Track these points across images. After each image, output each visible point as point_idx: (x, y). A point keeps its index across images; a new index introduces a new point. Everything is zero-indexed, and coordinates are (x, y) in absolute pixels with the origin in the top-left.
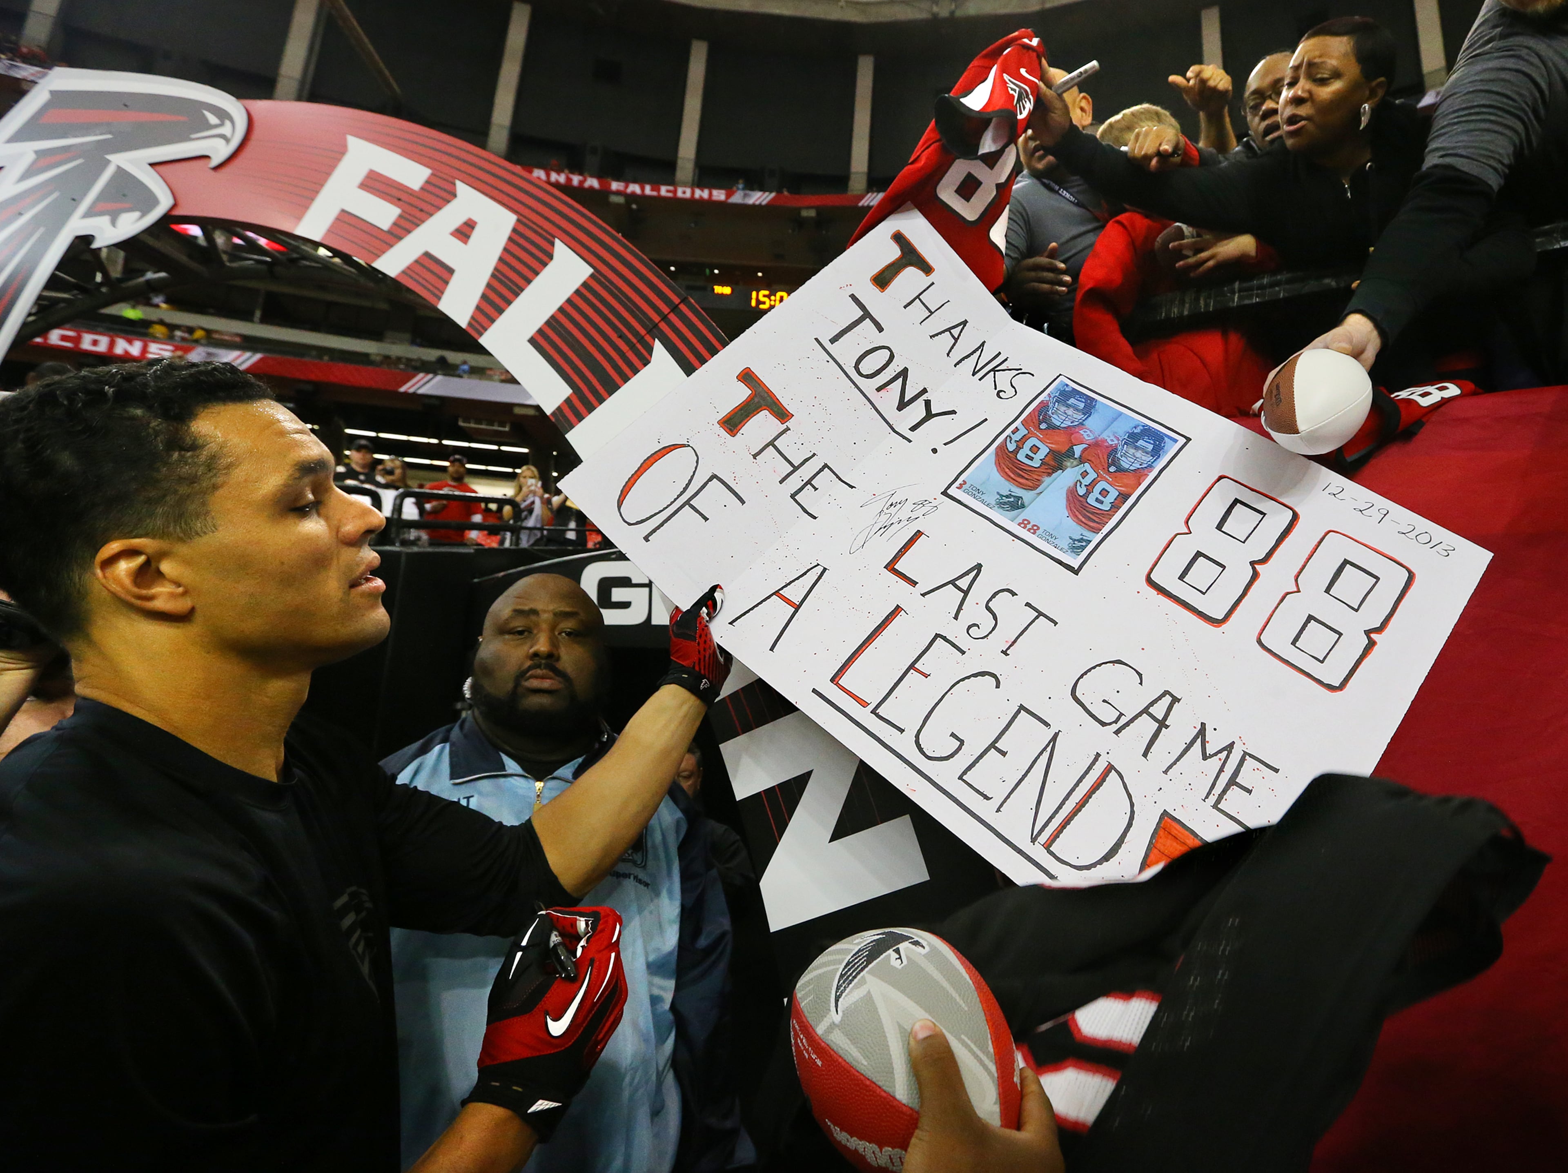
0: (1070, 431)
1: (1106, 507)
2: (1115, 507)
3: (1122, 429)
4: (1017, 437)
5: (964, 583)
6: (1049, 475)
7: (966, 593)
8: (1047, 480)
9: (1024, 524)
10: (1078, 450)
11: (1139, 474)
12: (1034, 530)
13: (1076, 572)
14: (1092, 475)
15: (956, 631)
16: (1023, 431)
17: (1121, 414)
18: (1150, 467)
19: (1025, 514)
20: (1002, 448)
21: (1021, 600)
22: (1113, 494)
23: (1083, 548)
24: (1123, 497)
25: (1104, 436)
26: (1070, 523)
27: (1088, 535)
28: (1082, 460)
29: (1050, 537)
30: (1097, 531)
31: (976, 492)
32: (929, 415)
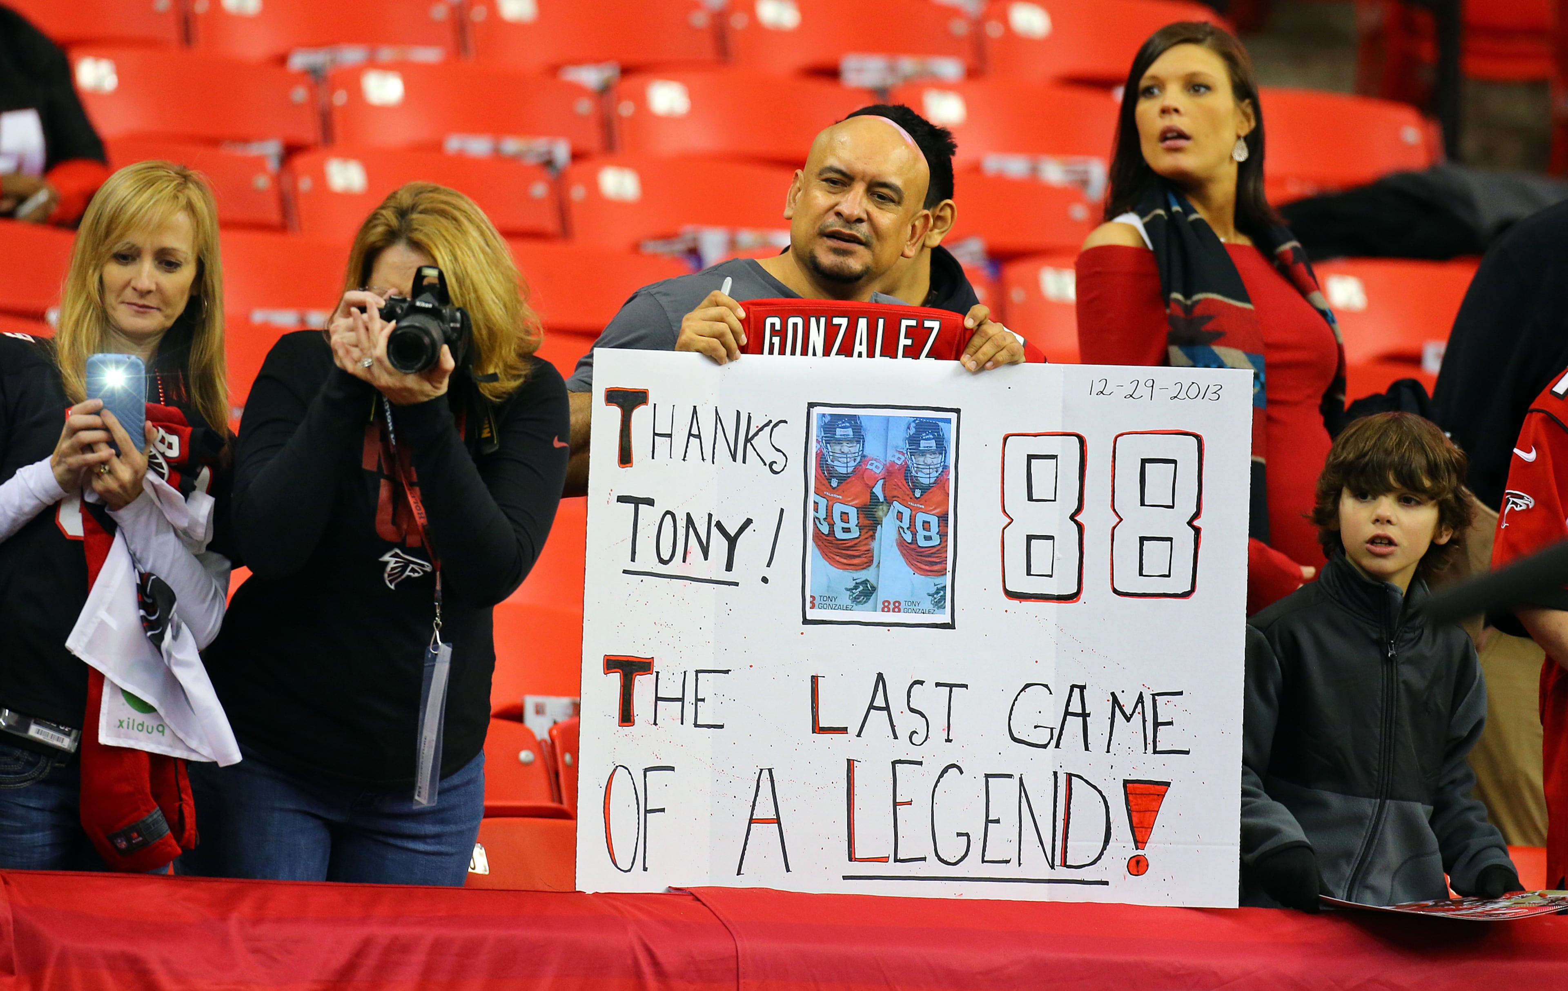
0: (859, 472)
1: (936, 541)
2: (943, 535)
3: (899, 437)
4: (822, 514)
5: (880, 702)
6: (873, 537)
7: (887, 708)
8: (875, 545)
9: (886, 607)
10: (878, 490)
11: (941, 482)
12: (897, 607)
13: (951, 626)
14: (907, 513)
15: (903, 750)
16: (823, 503)
17: (888, 419)
18: (946, 468)
19: (882, 594)
20: (818, 535)
21: (929, 684)
22: (934, 521)
23: (943, 598)
24: (943, 519)
25: (890, 458)
26: (919, 579)
27: (939, 580)
28: (889, 502)
29: (914, 606)
30: (943, 572)
31: (829, 601)
32: (732, 542)
